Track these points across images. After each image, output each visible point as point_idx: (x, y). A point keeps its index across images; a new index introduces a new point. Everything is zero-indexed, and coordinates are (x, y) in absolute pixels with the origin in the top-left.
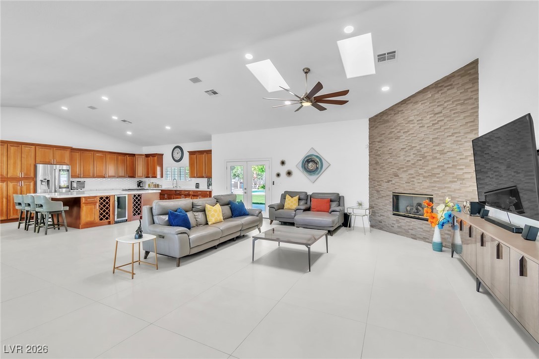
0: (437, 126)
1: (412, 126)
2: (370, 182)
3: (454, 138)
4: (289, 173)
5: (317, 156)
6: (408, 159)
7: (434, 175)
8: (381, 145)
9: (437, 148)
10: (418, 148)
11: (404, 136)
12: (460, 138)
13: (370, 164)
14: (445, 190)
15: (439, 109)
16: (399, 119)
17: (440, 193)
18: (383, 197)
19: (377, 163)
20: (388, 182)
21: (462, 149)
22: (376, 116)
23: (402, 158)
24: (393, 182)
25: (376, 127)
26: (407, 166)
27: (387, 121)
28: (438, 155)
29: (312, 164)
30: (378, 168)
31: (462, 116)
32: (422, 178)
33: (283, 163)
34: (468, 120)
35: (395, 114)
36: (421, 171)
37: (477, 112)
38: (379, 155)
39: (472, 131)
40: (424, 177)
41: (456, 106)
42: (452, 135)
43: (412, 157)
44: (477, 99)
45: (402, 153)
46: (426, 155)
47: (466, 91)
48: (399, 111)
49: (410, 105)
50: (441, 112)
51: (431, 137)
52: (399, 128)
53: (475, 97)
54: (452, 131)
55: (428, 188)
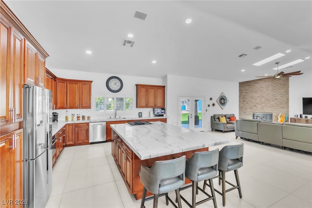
0: (274, 91)
1: (263, 89)
2: (239, 109)
3: (281, 95)
4: (214, 105)
5: (225, 97)
6: (261, 100)
7: (273, 106)
8: (246, 94)
9: (274, 98)
10: (266, 97)
11: (259, 92)
12: (283, 96)
13: (240, 101)
14: (277, 111)
15: (275, 85)
16: (257, 85)
17: (275, 112)
18: (247, 114)
19: (244, 101)
20: (251, 108)
21: (283, 99)
22: (243, 82)
23: (258, 100)
24: (253, 109)
25: (243, 87)
26: (261, 103)
27: (251, 85)
28: (275, 100)
29: (223, 101)
30: (245, 103)
31: (284, 89)
32: (268, 107)
33: (211, 99)
34: (286, 91)
35: (254, 83)
36: (267, 105)
37: (288, 89)
38: (246, 98)
39: (287, 94)
40: (269, 107)
41: (282, 85)
42: (280, 94)
43: (263, 100)
44: (289, 85)
45: (258, 98)
46: (270, 99)
47: (285, 82)
48: (256, 83)
49: (262, 82)
50: (276, 87)
51: (272, 94)
52: (257, 89)
53: (288, 84)
54: (280, 93)
55: (270, 110)
